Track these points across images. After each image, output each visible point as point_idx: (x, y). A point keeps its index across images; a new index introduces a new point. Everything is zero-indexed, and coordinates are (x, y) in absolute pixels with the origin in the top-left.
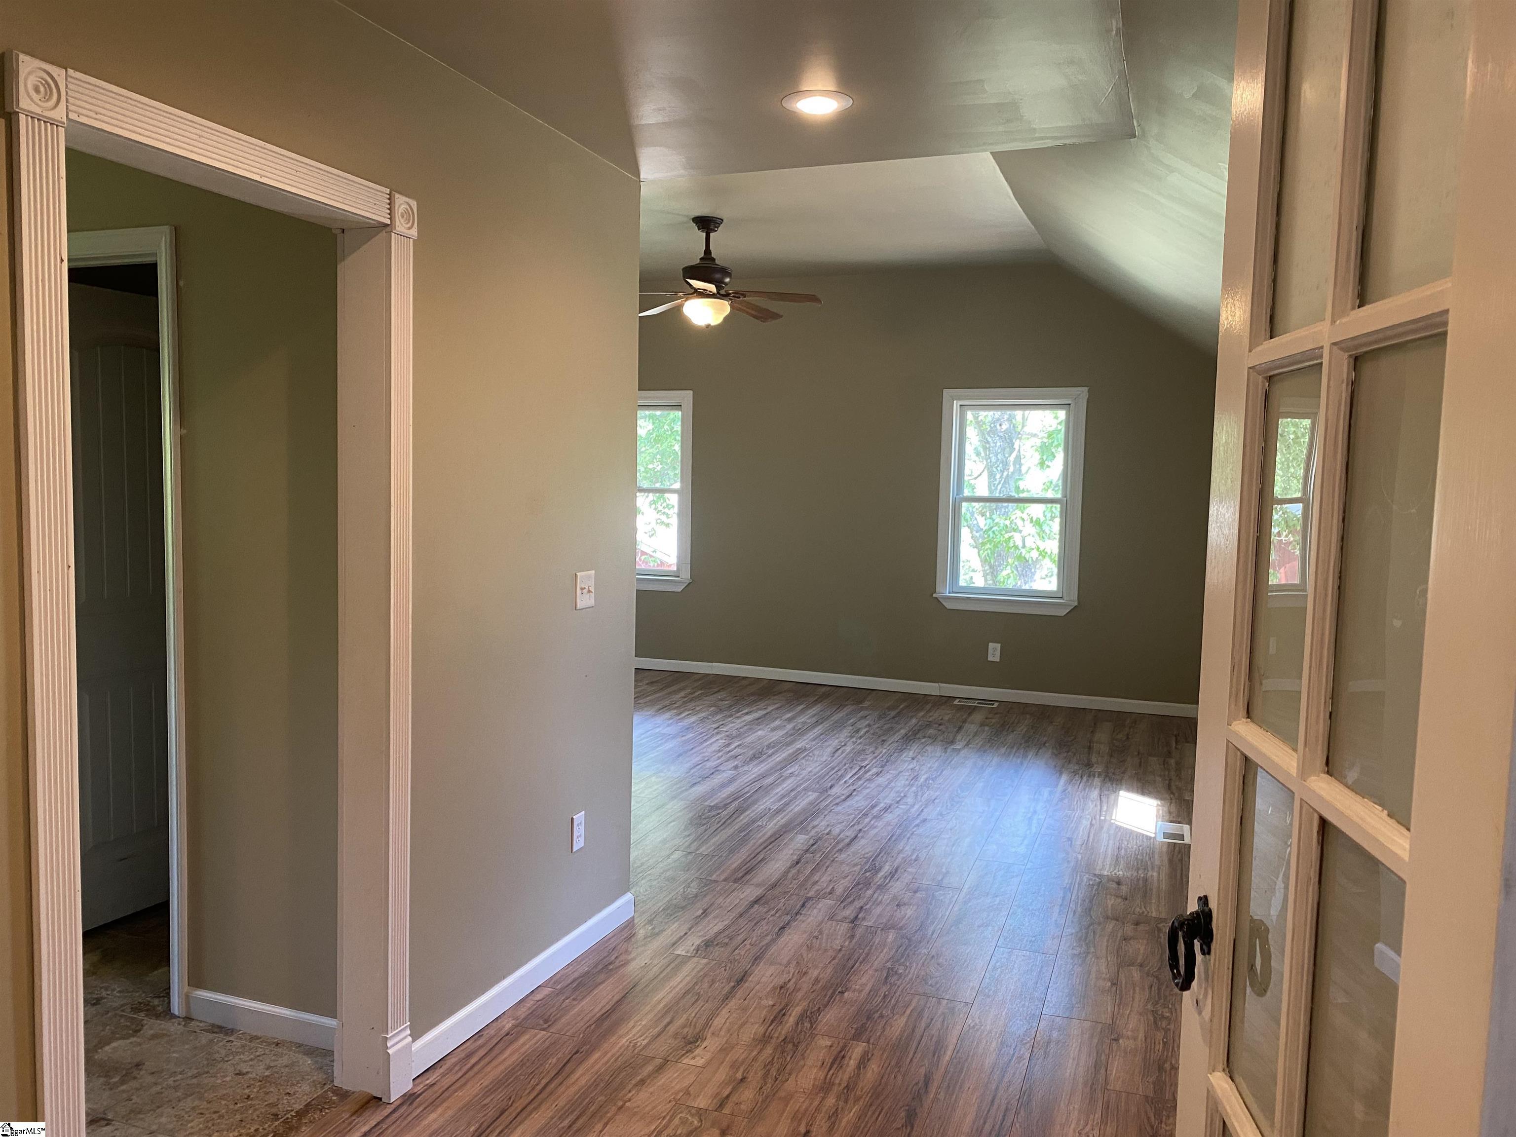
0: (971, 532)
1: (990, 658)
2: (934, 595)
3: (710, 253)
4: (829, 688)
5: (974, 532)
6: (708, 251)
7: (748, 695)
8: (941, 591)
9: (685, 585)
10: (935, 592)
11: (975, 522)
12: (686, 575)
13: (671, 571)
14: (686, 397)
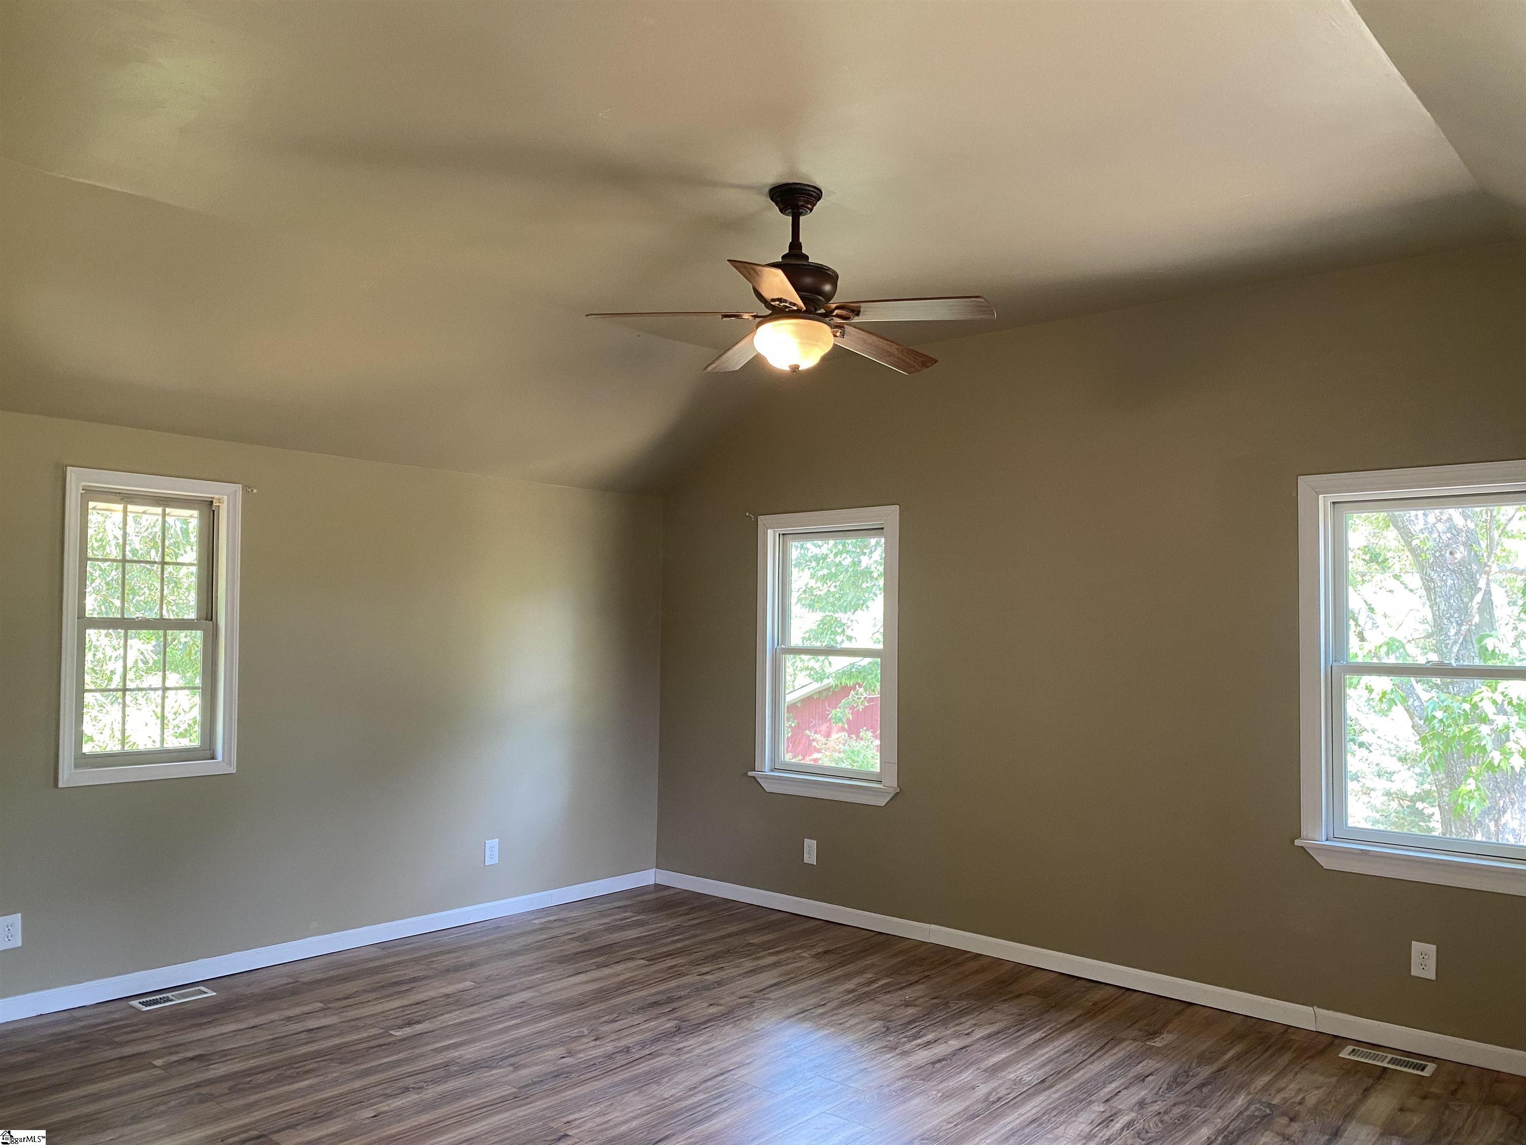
0: (1412, 718)
1: (1415, 971)
2: (1297, 842)
3: (800, 246)
4: (1113, 990)
5: (1417, 719)
6: (795, 245)
7: (960, 998)
8: (1310, 835)
9: (891, 796)
10: (1299, 836)
11: (1417, 703)
12: (891, 781)
13: (872, 773)
14: (890, 515)
